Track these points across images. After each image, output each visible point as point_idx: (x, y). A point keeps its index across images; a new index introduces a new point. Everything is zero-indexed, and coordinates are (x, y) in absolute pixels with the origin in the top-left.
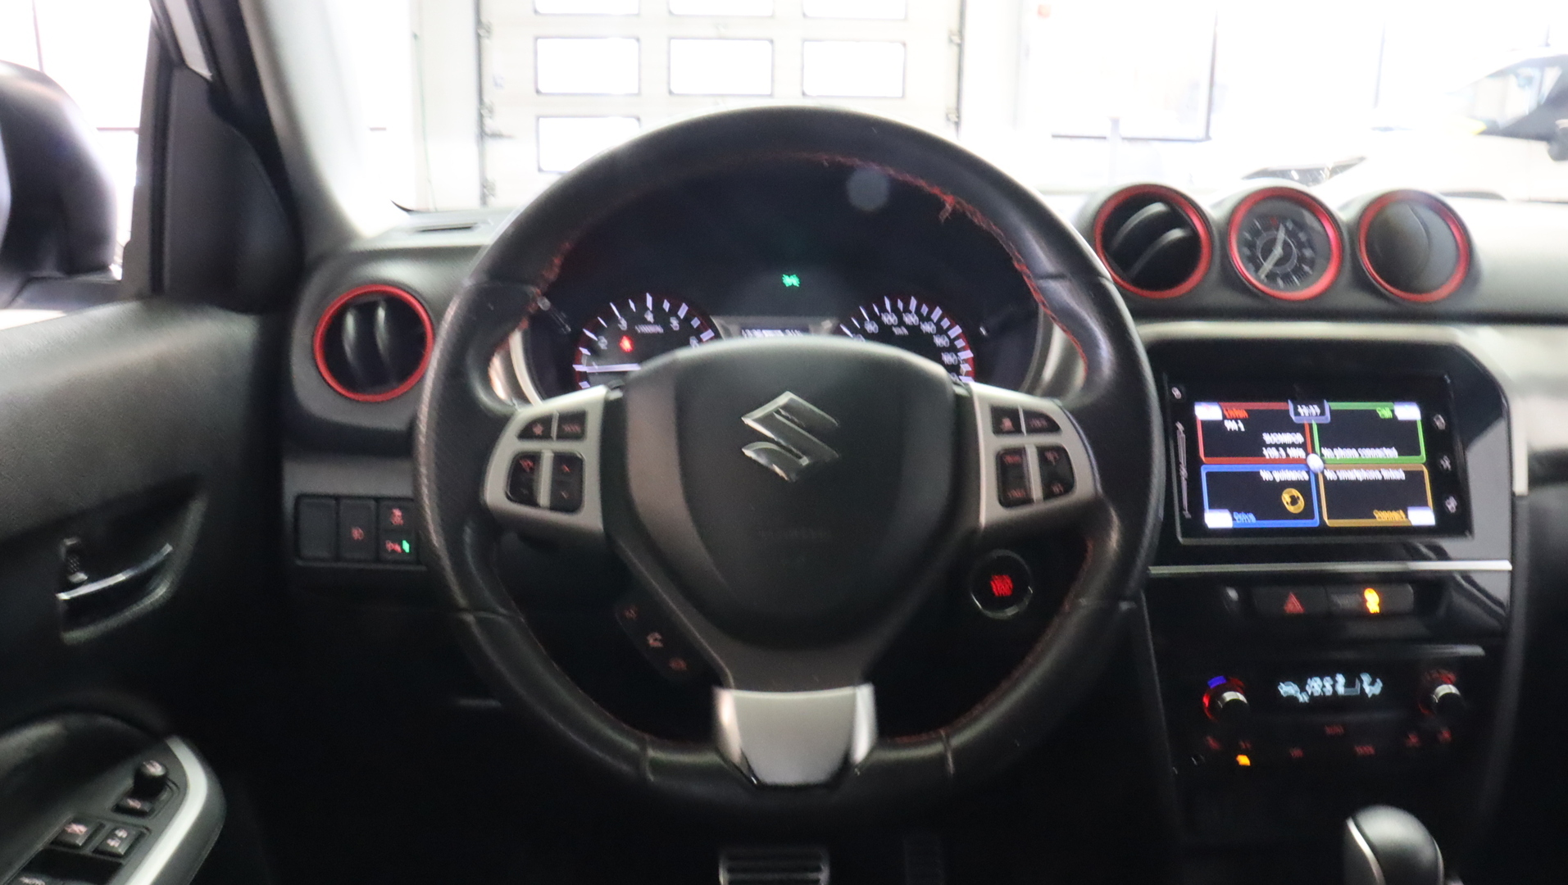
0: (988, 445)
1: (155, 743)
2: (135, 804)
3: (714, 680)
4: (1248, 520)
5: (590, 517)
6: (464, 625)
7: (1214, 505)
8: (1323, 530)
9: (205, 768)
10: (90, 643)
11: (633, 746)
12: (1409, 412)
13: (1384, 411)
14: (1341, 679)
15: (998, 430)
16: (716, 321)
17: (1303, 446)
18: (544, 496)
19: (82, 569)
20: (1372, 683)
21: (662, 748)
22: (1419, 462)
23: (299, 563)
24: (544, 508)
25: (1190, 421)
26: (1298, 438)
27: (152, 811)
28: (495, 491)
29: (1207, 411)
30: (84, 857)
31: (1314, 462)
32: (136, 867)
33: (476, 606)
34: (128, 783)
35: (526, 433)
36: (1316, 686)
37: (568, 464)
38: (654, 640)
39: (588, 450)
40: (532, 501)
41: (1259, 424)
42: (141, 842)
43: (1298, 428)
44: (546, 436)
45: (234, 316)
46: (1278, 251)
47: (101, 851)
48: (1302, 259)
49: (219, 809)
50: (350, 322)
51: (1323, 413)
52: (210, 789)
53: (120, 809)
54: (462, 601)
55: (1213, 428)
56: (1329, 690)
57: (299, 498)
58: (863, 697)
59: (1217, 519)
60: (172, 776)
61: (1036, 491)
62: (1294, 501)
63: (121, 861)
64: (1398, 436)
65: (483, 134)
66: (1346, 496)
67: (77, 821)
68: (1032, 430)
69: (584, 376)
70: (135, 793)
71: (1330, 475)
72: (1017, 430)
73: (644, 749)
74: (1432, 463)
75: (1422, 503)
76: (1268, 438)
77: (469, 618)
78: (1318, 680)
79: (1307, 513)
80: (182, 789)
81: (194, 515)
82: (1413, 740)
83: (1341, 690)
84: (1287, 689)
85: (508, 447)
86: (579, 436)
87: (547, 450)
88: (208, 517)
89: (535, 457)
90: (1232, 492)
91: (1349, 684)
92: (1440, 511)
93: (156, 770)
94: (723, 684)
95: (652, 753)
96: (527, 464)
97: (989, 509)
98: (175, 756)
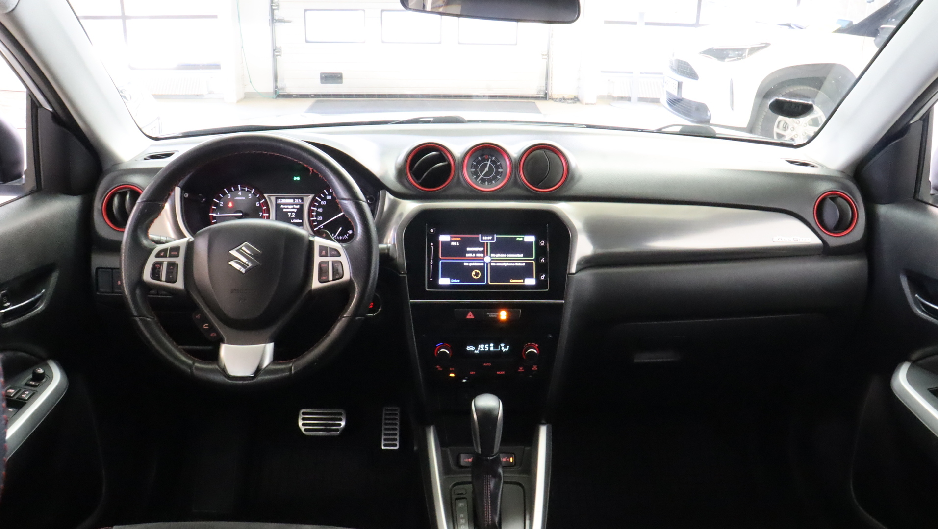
0: (317, 259)
1: (42, 362)
2: (33, 383)
3: (220, 341)
4: (457, 282)
5: (179, 284)
6: (135, 321)
7: (443, 276)
8: (487, 286)
9: (60, 370)
10: (12, 327)
11: (190, 362)
12: (530, 239)
13: (519, 238)
14: (492, 345)
15: (321, 255)
16: (266, 195)
17: (483, 252)
18: (163, 278)
19: (8, 301)
20: (505, 347)
21: (199, 363)
22: (532, 259)
23: (98, 293)
24: (163, 281)
25: (436, 243)
26: (482, 249)
27: (39, 385)
28: (147, 276)
29: (444, 238)
30: (14, 400)
31: (487, 259)
32: (32, 403)
33: (140, 315)
34: (31, 376)
35: (158, 255)
36: (481, 347)
37: (172, 266)
38: (206, 326)
39: (180, 261)
40: (159, 279)
41: (465, 243)
42: (34, 395)
43: (482, 245)
44: (165, 256)
45: (71, 197)
46: (487, 169)
47: (20, 398)
48: (497, 173)
49: (65, 385)
50: (116, 201)
51: (493, 239)
52: (61, 378)
53: (27, 385)
54: (135, 313)
55: (446, 245)
56: (487, 349)
57: (97, 269)
58: (270, 347)
59: (444, 281)
60: (46, 373)
61: (331, 278)
62: (477, 274)
63: (27, 402)
64: (525, 249)
65: (273, 20)
66: (499, 273)
67: (11, 388)
68: (332, 256)
69: (214, 218)
70: (32, 380)
71: (493, 264)
72: (326, 255)
73: (194, 363)
74: (537, 260)
75: (531, 276)
76: (468, 249)
77: (137, 319)
78: (483, 346)
79: (482, 279)
80: (51, 379)
81: (54, 278)
82: (521, 369)
83: (492, 349)
84: (470, 348)
85: (152, 260)
86: (177, 256)
87: (165, 261)
88: (59, 278)
89: (161, 263)
90: (452, 270)
91: (495, 347)
92: (538, 278)
93: (41, 371)
94: (223, 342)
95: (197, 365)
96: (158, 266)
97: (316, 284)
98: (49, 367)
